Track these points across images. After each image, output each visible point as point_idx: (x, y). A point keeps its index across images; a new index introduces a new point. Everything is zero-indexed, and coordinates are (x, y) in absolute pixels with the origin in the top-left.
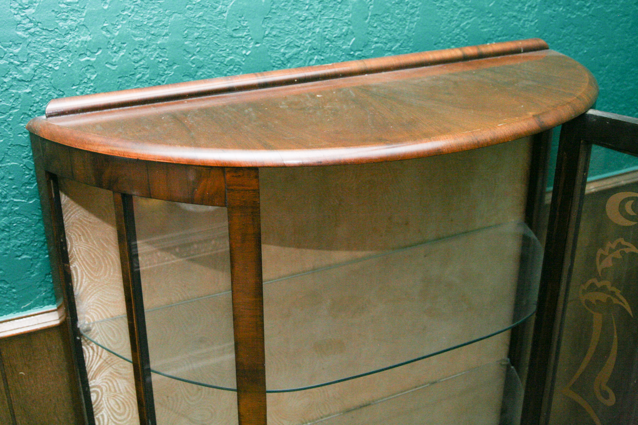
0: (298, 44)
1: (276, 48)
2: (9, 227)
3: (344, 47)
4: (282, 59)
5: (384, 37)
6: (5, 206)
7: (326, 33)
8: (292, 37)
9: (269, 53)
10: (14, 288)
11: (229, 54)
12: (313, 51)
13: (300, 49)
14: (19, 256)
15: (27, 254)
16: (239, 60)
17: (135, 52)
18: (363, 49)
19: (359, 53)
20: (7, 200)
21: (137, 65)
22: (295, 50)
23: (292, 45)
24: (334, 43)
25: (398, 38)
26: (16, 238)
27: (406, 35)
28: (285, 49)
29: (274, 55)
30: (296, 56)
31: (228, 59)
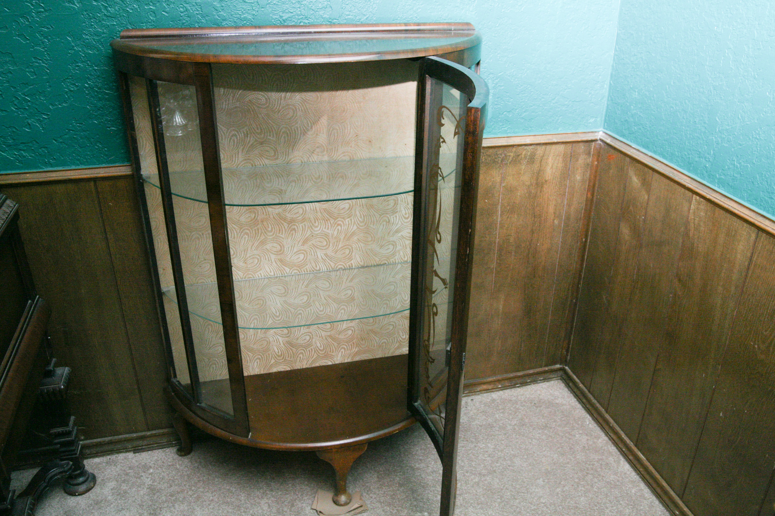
0: (292, 11)
1: (276, 12)
2: (102, 108)
3: (324, 16)
4: (281, 20)
5: (354, 11)
6: (100, 94)
7: (312, 5)
8: (287, 6)
9: (271, 15)
10: (106, 147)
11: (243, 14)
12: (302, 17)
13: (292, 14)
14: (109, 127)
15: (113, 127)
16: (251, 18)
17: (182, 6)
18: (339, 18)
19: (336, 21)
20: (101, 91)
21: (182, 15)
22: (290, 15)
23: (287, 11)
24: (317, 13)
25: (365, 13)
26: (107, 115)
27: (370, 12)
28: (283, 13)
29: (274, 17)
30: (290, 19)
31: (242, 17)
